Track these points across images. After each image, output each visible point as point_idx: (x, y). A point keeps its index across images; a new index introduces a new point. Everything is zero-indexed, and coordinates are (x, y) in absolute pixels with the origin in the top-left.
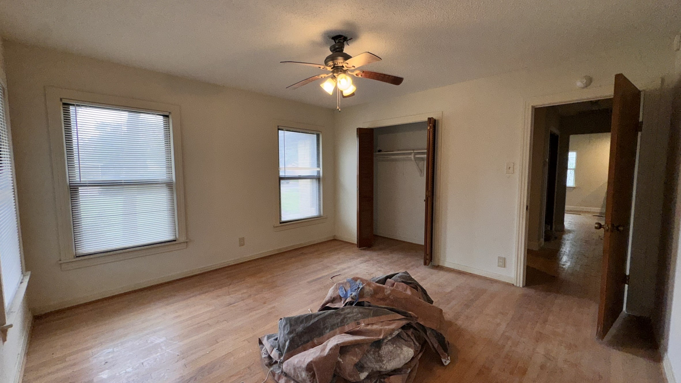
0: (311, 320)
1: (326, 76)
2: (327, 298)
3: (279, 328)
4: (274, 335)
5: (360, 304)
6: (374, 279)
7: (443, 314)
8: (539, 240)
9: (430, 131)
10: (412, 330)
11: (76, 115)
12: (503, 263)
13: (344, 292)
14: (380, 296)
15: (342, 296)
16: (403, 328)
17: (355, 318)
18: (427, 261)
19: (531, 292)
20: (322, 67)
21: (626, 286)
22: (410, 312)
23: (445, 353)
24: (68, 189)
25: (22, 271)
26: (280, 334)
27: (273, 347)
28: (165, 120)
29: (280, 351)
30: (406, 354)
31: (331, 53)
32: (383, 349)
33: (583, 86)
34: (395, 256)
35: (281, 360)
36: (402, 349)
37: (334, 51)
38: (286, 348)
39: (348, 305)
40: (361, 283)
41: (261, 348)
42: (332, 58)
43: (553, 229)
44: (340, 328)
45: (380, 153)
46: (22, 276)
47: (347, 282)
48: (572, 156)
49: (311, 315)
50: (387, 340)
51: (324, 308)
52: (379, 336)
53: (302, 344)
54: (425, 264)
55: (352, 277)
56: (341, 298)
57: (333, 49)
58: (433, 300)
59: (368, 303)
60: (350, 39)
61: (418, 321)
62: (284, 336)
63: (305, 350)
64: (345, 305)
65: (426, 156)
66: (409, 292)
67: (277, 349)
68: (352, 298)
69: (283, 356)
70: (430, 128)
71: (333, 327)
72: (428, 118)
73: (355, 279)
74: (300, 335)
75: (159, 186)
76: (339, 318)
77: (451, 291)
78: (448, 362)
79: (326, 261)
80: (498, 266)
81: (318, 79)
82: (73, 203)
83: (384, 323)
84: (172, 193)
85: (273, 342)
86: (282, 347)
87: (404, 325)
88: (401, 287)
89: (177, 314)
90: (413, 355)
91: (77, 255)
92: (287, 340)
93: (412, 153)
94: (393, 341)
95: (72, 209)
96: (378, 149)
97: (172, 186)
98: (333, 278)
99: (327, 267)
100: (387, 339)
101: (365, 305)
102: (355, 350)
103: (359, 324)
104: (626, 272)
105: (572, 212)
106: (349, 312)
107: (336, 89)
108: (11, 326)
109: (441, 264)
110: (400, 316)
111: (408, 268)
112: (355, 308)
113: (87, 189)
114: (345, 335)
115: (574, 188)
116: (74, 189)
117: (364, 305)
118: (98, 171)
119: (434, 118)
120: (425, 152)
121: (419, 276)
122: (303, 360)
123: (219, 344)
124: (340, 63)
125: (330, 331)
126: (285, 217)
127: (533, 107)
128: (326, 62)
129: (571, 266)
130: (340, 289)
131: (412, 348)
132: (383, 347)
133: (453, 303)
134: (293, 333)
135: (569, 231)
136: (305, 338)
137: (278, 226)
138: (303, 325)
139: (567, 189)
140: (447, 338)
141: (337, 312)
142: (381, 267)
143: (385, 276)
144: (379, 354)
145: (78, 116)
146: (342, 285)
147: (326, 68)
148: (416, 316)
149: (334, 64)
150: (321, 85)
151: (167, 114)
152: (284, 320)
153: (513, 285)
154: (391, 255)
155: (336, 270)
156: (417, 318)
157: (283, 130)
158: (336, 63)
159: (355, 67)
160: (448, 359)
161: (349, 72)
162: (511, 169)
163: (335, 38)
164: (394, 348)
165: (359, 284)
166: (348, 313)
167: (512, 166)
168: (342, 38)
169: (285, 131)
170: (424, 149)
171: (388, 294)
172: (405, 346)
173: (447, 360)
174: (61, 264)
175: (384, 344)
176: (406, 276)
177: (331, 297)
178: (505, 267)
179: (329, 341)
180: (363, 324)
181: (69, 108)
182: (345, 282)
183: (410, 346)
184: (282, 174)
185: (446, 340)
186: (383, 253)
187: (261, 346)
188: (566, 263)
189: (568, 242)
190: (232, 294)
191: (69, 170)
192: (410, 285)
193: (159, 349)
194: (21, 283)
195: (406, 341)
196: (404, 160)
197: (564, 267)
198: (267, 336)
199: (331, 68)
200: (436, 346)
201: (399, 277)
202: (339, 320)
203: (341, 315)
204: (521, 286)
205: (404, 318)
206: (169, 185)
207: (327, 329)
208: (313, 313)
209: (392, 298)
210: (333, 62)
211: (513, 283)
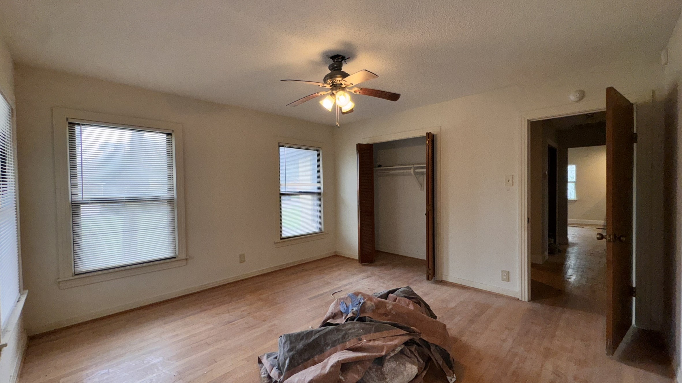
0: (311, 337)
1: (325, 93)
2: (328, 314)
3: (279, 346)
4: (274, 354)
5: (361, 320)
6: (375, 294)
7: (448, 330)
8: (543, 252)
9: (428, 146)
10: (415, 346)
11: (81, 134)
12: (507, 277)
13: (346, 308)
14: (382, 311)
15: (343, 312)
16: (406, 344)
17: (356, 334)
18: (430, 276)
19: (537, 306)
20: (321, 85)
21: (634, 298)
22: (413, 328)
23: (451, 371)
24: (70, 206)
25: (20, 290)
26: (280, 352)
27: (273, 366)
28: (168, 138)
29: (280, 370)
30: (410, 371)
31: (329, 72)
32: (385, 366)
33: (576, 100)
34: (397, 272)
35: (281, 379)
36: (405, 367)
37: (333, 70)
38: (286, 366)
39: (350, 320)
40: (363, 297)
41: (260, 367)
42: (330, 76)
43: (557, 243)
44: (341, 344)
45: (380, 168)
46: (20, 294)
47: (348, 297)
48: (572, 170)
49: (312, 331)
50: (390, 357)
51: (325, 324)
52: (381, 352)
53: (302, 362)
54: (428, 279)
55: (353, 292)
56: (342, 314)
57: (331, 68)
58: (436, 315)
59: (369, 319)
60: (347, 59)
61: (421, 337)
62: (283, 353)
63: (305, 368)
64: (347, 321)
65: (425, 170)
66: (411, 307)
67: (277, 368)
68: (353, 313)
69: (283, 374)
70: (428, 143)
71: (334, 344)
72: (426, 133)
73: (356, 294)
74: (300, 353)
75: (161, 203)
76: (340, 335)
77: (456, 306)
78: (454, 380)
79: (327, 278)
80: (502, 280)
81: (318, 96)
82: (74, 220)
83: (386, 339)
84: (173, 210)
85: (273, 361)
86: (282, 366)
87: (407, 341)
88: (404, 302)
89: (175, 333)
90: (417, 372)
91: (76, 273)
92: (287, 358)
93: (411, 168)
94: (396, 358)
95: (73, 226)
96: (378, 164)
97: (173, 202)
98: (334, 295)
99: (328, 283)
100: (389, 355)
101: (366, 321)
102: (357, 367)
103: (360, 340)
104: (632, 284)
105: (574, 225)
106: (350, 327)
107: (335, 106)
108: (5, 345)
109: (444, 279)
110: (403, 332)
111: (411, 284)
112: (357, 324)
113: (89, 206)
114: (346, 352)
115: (575, 201)
116: (75, 207)
117: (365, 319)
118: (100, 188)
119: (432, 133)
120: (425, 166)
121: (422, 292)
122: (303, 378)
123: (217, 363)
124: (339, 81)
125: (331, 348)
126: (285, 234)
127: (528, 121)
128: (325, 80)
129: (576, 279)
130: (342, 305)
131: (415, 365)
132: (386, 364)
133: (458, 318)
134: (293, 350)
135: (574, 244)
136: (306, 356)
137: (279, 242)
138: (303, 341)
139: (568, 202)
140: (452, 354)
141: (337, 328)
142: (384, 283)
143: (386, 291)
144: (381, 371)
145: (82, 135)
146: (343, 300)
147: (325, 86)
148: (419, 332)
149: (333, 82)
150: (320, 102)
151: (170, 132)
152: (283, 337)
153: (518, 299)
154: (393, 270)
155: (337, 286)
156: (421, 333)
157: (284, 147)
158: (335, 81)
159: (353, 84)
160: (454, 377)
161: (348, 90)
162: (511, 181)
163: (333, 58)
164: (397, 365)
165: (360, 299)
166: (350, 329)
167: (511, 179)
168: (340, 57)
169: (286, 148)
170: (424, 164)
171: (390, 310)
172: (408, 363)
173: (452, 378)
174: (59, 282)
175: (387, 361)
176: (408, 291)
177: (332, 313)
178: (509, 281)
179: (330, 358)
180: (365, 340)
181: (75, 127)
182: (346, 298)
183: (413, 363)
184: (282, 190)
185: (451, 357)
186: (385, 268)
187: (261, 365)
188: (571, 276)
189: (572, 255)
190: (231, 312)
191: (71, 188)
192: (413, 300)
193: (156, 370)
194: (18, 301)
195: (410, 358)
196: (403, 175)
197: (570, 280)
198: (267, 354)
199: (329, 86)
200: (441, 363)
201: (401, 292)
202: (340, 336)
203: (342, 330)
204: (527, 300)
205: (407, 334)
206: (170, 202)
207: (328, 346)
208: (313, 329)
209: (394, 313)
210: (332, 80)
211: (518, 297)
